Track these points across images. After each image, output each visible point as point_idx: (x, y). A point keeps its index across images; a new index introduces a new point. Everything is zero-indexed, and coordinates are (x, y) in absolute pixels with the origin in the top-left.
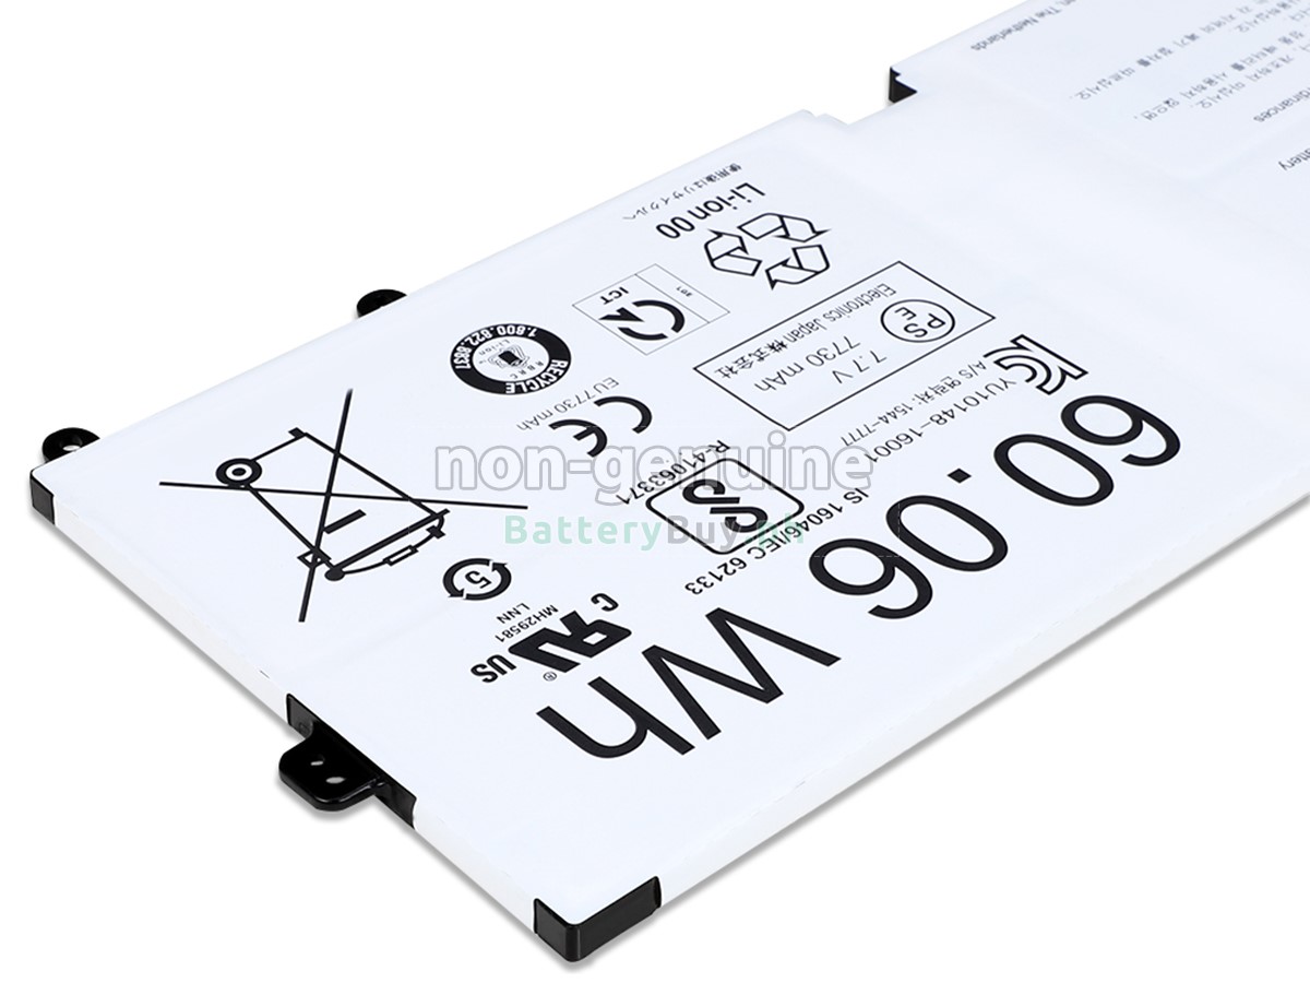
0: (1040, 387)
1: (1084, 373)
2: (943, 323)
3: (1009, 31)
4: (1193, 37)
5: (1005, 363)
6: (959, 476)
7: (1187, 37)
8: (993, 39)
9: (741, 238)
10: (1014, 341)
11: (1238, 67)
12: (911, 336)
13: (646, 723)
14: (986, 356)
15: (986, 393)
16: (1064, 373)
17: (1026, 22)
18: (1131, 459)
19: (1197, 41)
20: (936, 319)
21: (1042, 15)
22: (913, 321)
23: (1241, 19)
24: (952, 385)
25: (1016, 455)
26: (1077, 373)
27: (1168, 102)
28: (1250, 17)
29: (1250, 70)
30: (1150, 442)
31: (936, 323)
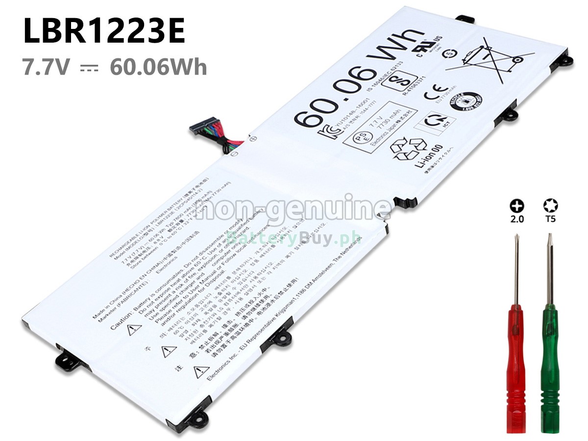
0: (329, 126)
1: (318, 133)
2: (356, 139)
3: (350, 247)
4: (288, 257)
5: (338, 131)
6: (346, 100)
7: (290, 256)
8: (355, 243)
9: (417, 150)
10: (337, 137)
11: (273, 246)
12: (364, 133)
13: (403, 37)
14: (343, 132)
15: (342, 121)
16: (323, 131)
17: (344, 253)
18: (306, 113)
19: (286, 255)
20: (358, 140)
21: (339, 257)
22: (364, 138)
23: (270, 269)
24: (351, 122)
25: (333, 107)
26: (320, 132)
27: (296, 227)
28: (268, 270)
29: (270, 245)
30: (301, 118)
31: (358, 138)
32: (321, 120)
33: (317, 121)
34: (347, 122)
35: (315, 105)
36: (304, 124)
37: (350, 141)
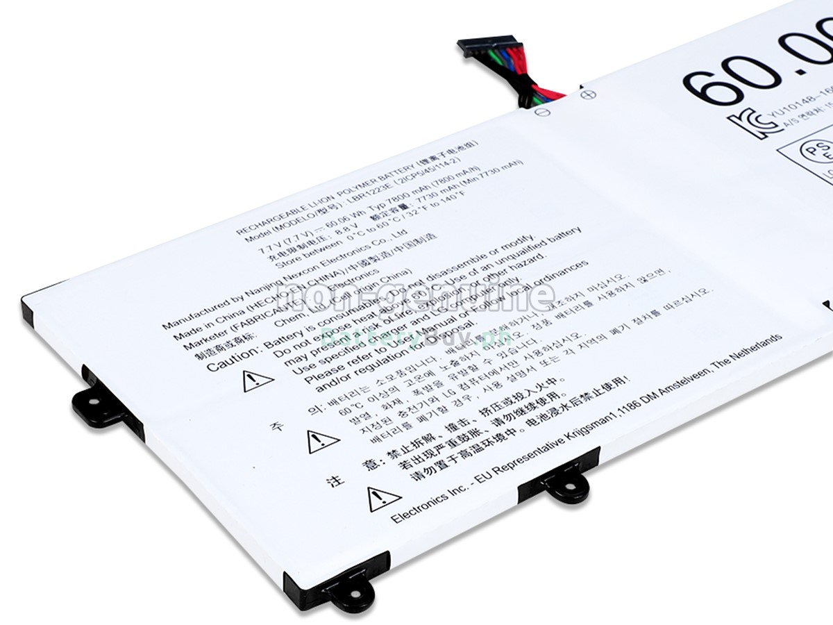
0: (754, 112)
1: (728, 118)
2: (807, 150)
3: (752, 349)
4: (615, 331)
5: (772, 125)
6: (801, 72)
7: (619, 332)
8: (765, 343)
10: (766, 137)
11: (588, 304)
12: (826, 144)
14: (783, 130)
15: (784, 110)
16: (740, 118)
17: (739, 356)
18: (710, 75)
19: (612, 328)
20: (812, 153)
21: (726, 362)
22: (825, 152)
23: (573, 345)
24: (803, 116)
25: (771, 80)
26: (733, 118)
27: (645, 281)
28: (567, 345)
29: (580, 301)
30: (698, 83)
31: (811, 150)
32: (740, 96)
33: (732, 96)
34: (794, 114)
35: (732, 65)
36: (702, 95)
37: (793, 151)
